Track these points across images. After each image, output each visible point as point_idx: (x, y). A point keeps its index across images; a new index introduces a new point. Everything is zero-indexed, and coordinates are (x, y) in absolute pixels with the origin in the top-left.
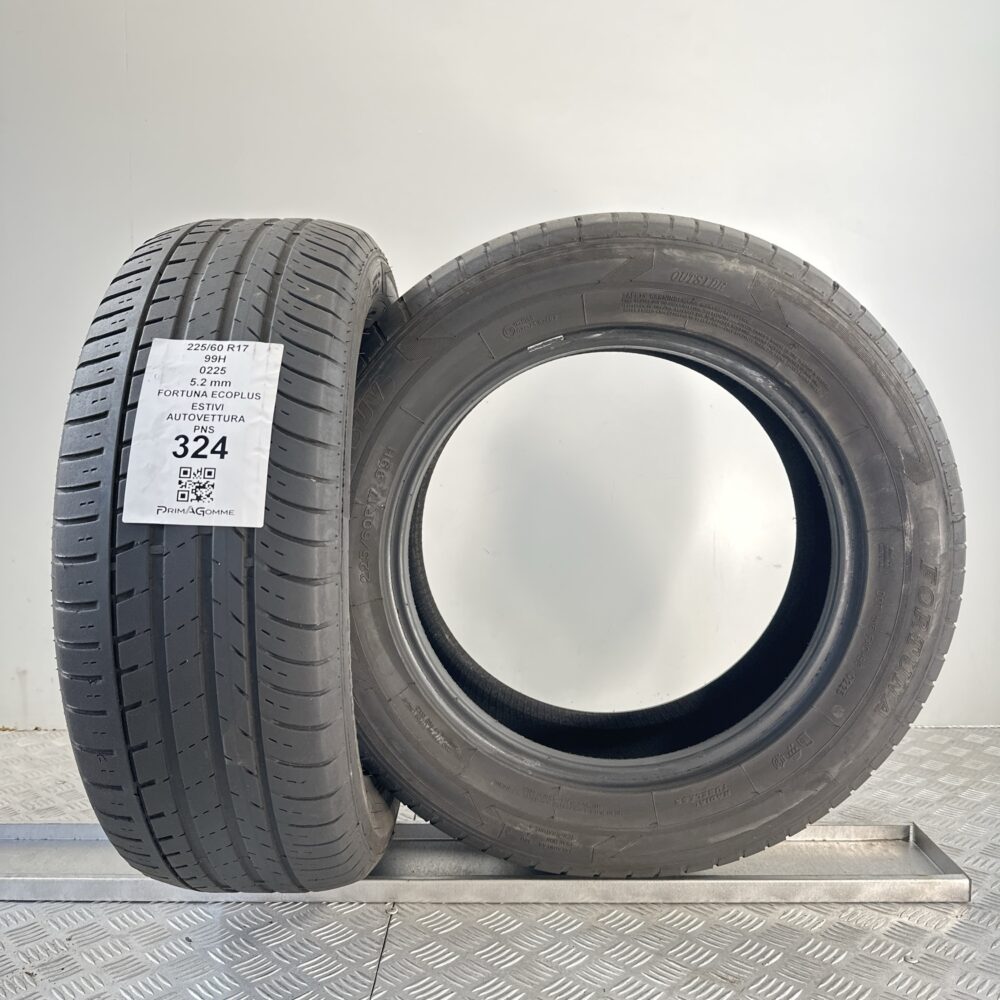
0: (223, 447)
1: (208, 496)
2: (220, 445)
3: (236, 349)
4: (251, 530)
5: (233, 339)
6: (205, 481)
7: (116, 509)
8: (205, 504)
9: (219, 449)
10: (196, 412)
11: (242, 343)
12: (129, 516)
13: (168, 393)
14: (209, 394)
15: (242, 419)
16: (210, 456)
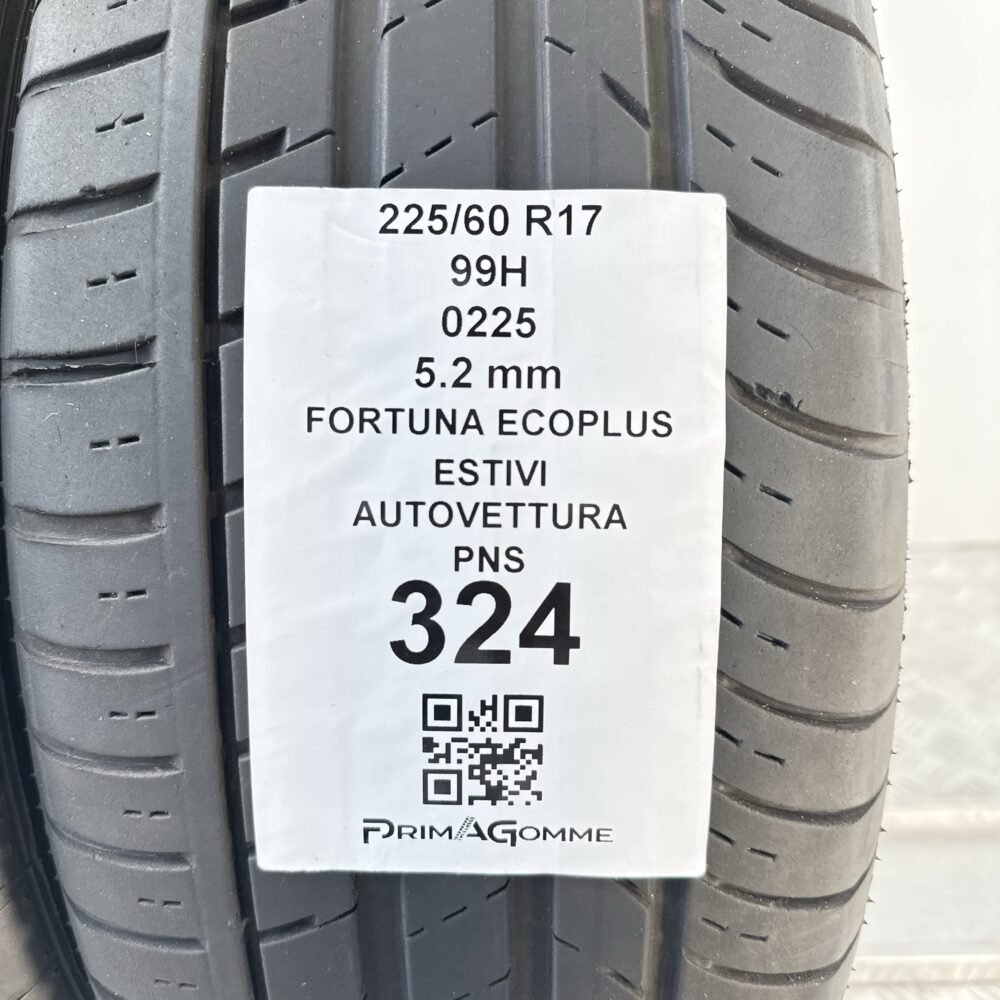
0: (563, 622)
1: (525, 785)
2: (551, 618)
3: (557, 223)
6: (510, 738)
8: (517, 810)
9: (547, 628)
11: (578, 197)
13: (342, 420)
14: (490, 423)
15: (617, 517)
16: (520, 655)
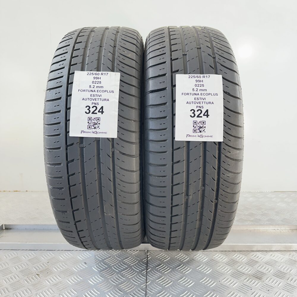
4: (113, 139)
5: (102, 71)
7: (67, 132)
10: (92, 98)
12: (71, 134)
